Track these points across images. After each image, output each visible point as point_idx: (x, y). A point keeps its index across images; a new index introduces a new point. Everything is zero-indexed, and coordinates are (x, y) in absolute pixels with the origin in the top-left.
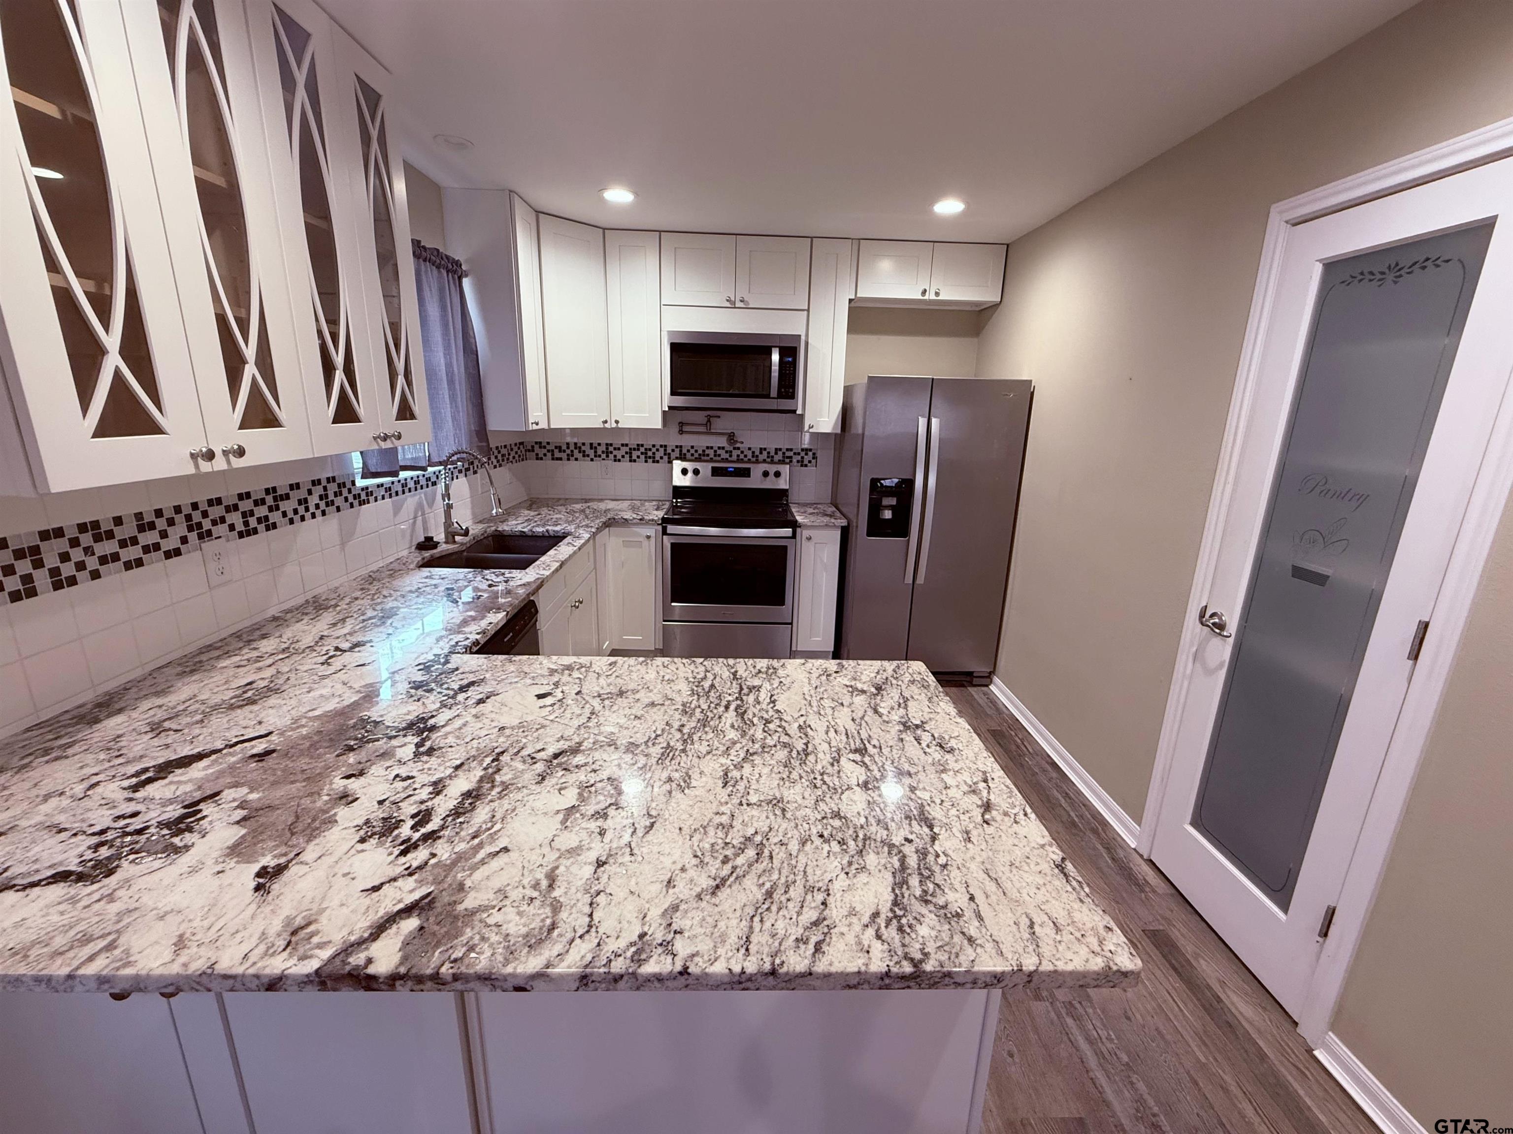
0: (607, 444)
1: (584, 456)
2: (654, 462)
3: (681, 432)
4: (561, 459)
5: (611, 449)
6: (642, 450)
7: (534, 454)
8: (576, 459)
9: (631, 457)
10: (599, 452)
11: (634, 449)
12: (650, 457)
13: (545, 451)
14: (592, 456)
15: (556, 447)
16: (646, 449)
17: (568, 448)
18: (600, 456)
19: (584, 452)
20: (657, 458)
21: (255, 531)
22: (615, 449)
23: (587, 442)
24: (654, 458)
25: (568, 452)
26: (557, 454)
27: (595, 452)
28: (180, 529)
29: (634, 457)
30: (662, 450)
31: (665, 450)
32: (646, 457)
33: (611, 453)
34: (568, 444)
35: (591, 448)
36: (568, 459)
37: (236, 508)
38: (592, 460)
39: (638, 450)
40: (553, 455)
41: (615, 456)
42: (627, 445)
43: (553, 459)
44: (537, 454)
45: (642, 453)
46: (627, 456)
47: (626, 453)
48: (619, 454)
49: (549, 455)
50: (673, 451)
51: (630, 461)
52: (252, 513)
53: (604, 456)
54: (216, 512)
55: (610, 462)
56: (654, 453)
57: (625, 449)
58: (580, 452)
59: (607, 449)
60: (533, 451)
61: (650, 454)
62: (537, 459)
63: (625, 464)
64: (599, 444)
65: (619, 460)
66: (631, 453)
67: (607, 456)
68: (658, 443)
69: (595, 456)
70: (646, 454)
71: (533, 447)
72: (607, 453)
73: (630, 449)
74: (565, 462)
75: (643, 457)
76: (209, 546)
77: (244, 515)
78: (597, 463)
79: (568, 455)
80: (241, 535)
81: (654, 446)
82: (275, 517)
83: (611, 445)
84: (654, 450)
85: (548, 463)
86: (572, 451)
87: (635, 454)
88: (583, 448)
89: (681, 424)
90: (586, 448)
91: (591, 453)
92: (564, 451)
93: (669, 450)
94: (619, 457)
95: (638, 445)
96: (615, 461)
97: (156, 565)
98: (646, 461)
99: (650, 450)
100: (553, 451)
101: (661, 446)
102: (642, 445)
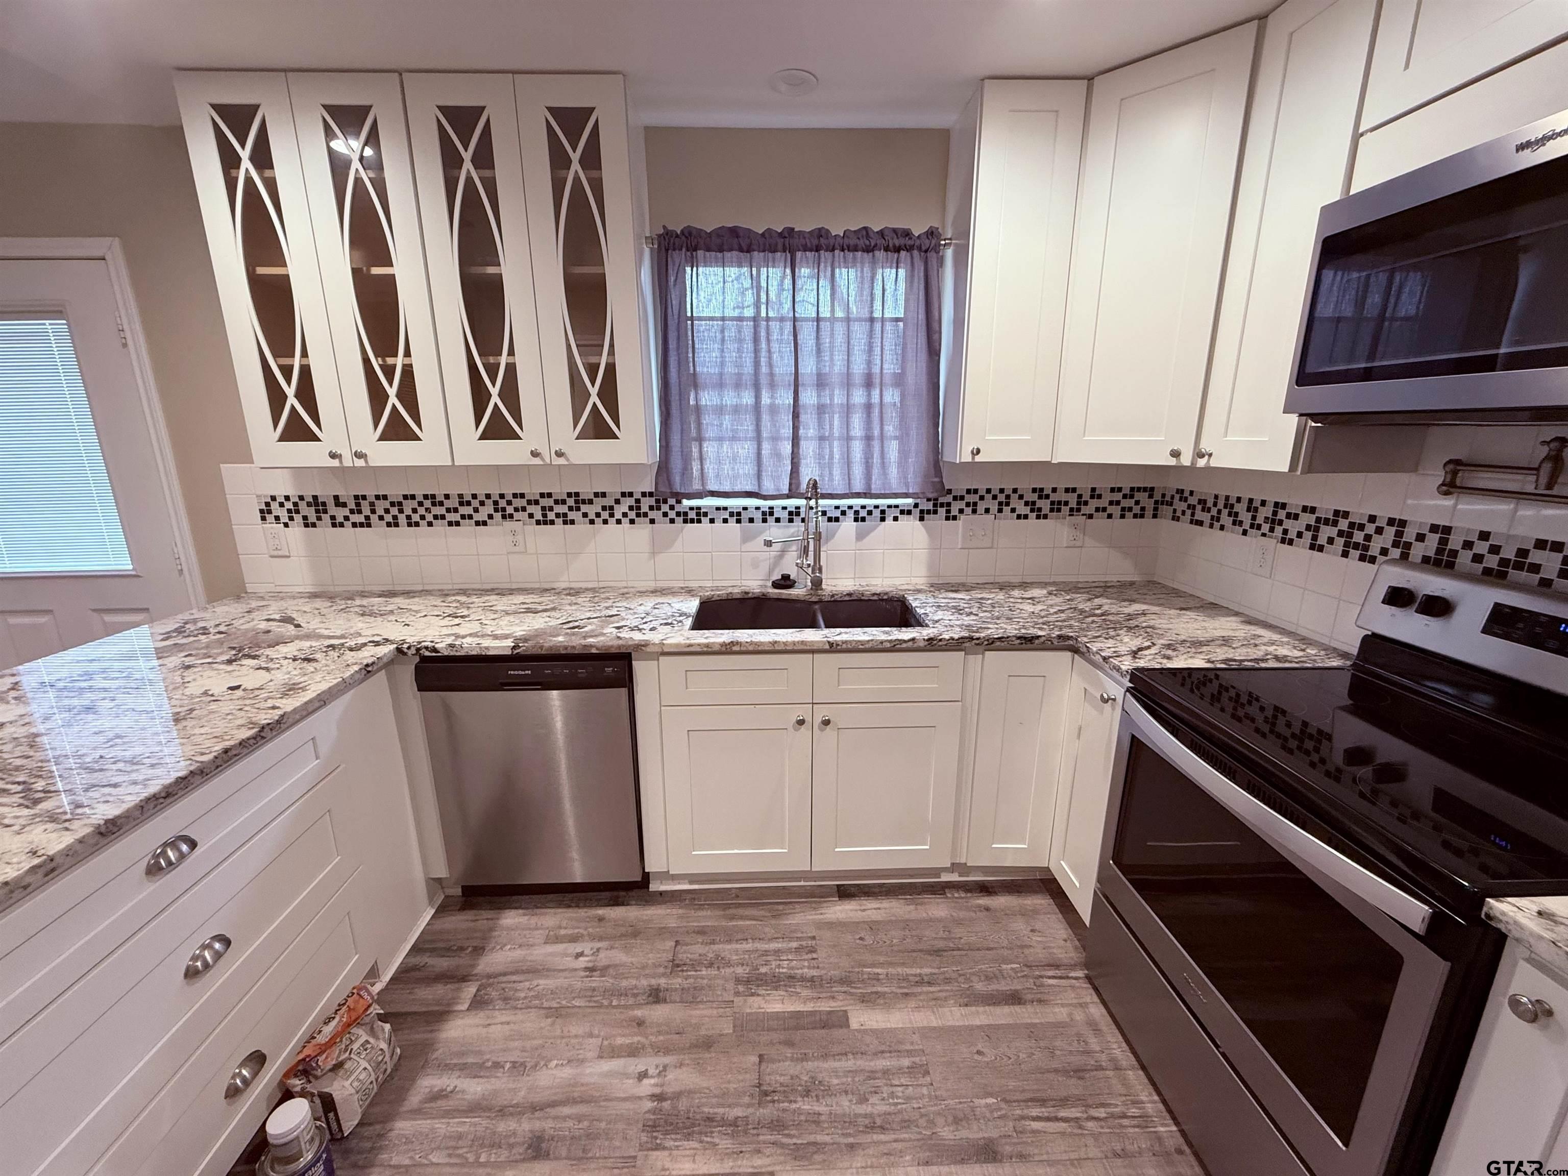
0: (1276, 504)
1: (1234, 523)
2: (1362, 558)
3: (1449, 487)
4: (1200, 523)
5: (1282, 514)
6: (1343, 525)
7: (1171, 509)
8: (1222, 528)
9: (1315, 538)
10: (1260, 520)
11: (1327, 522)
12: (1356, 546)
13: (1184, 506)
14: (1246, 526)
15: (1200, 501)
16: (1352, 525)
17: (1215, 504)
18: (1259, 527)
19: (1236, 514)
20: (1374, 550)
21: (552, 522)
22: (1289, 516)
23: (1246, 496)
24: (1366, 548)
25: (1214, 512)
26: (1200, 515)
27: (1254, 518)
28: (489, 509)
29: (1322, 540)
30: (1390, 532)
31: (1399, 534)
32: (1346, 545)
33: (1281, 523)
34: (1216, 497)
35: (1249, 510)
36: (1211, 526)
37: (537, 502)
38: (1245, 533)
39: (1335, 523)
40: (1193, 515)
41: (1285, 532)
42: (1313, 510)
43: (1191, 522)
44: (1175, 511)
45: (1341, 534)
46: (1308, 535)
47: (1308, 527)
48: (1293, 527)
49: (1189, 512)
50: (1421, 538)
51: (1312, 547)
52: (551, 509)
53: (1266, 528)
54: (519, 503)
55: (1271, 543)
56: (1368, 538)
57: (1308, 519)
58: (1230, 515)
59: (1275, 513)
60: (1171, 504)
61: (1359, 537)
62: (1173, 519)
63: (1300, 552)
64: (1263, 503)
65: (1291, 542)
66: (1317, 529)
67: (1272, 530)
68: (1383, 514)
69: (1252, 526)
70: (1350, 535)
71: (1173, 497)
72: (1273, 521)
73: (1318, 520)
74: (1205, 529)
75: (1340, 542)
76: (508, 524)
77: (543, 508)
78: (1254, 540)
79: (1212, 518)
80: (538, 523)
81: (1372, 519)
82: (572, 515)
83: (1284, 506)
84: (1370, 529)
85: (1184, 526)
86: (1219, 512)
87: (1326, 532)
88: (1238, 508)
89: (1455, 466)
90: (1241, 508)
91: (1246, 517)
92: (1209, 510)
93: (1409, 535)
94: (1292, 535)
95: (1337, 513)
96: (1283, 541)
97: (467, 528)
98: (1345, 554)
99: (1361, 527)
100: (1194, 507)
101: (1391, 522)
102: (1346, 514)
